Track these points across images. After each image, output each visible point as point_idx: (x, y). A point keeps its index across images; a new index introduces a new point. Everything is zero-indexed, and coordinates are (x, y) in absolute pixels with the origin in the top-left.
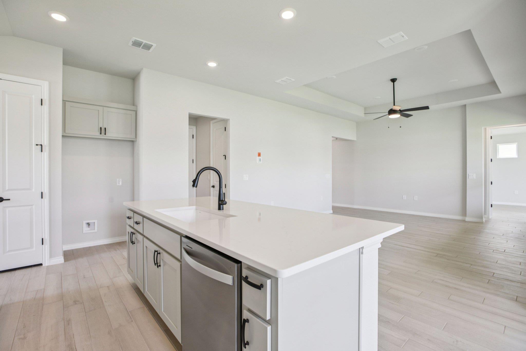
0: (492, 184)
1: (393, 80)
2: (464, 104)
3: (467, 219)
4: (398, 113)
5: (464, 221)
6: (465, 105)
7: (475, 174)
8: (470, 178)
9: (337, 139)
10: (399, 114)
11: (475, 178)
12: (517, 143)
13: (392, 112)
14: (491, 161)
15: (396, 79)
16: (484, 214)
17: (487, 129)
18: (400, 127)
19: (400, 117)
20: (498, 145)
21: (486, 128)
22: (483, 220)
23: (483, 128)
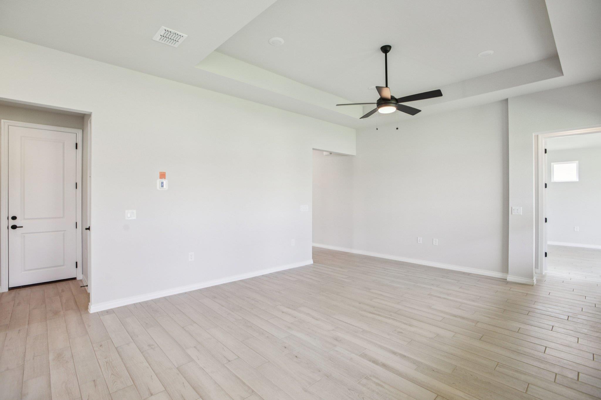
0: (546, 221)
1: (386, 49)
2: (506, 98)
3: (510, 278)
4: (392, 104)
5: (504, 281)
6: (507, 100)
7: (521, 208)
8: (513, 213)
9: (331, 153)
10: (393, 106)
11: (521, 214)
12: (577, 162)
13: (383, 102)
14: (546, 187)
15: (390, 47)
16: (535, 268)
17: (540, 137)
18: (397, 129)
19: (396, 111)
20: (552, 164)
21: (538, 135)
22: (533, 280)
23: (534, 135)
